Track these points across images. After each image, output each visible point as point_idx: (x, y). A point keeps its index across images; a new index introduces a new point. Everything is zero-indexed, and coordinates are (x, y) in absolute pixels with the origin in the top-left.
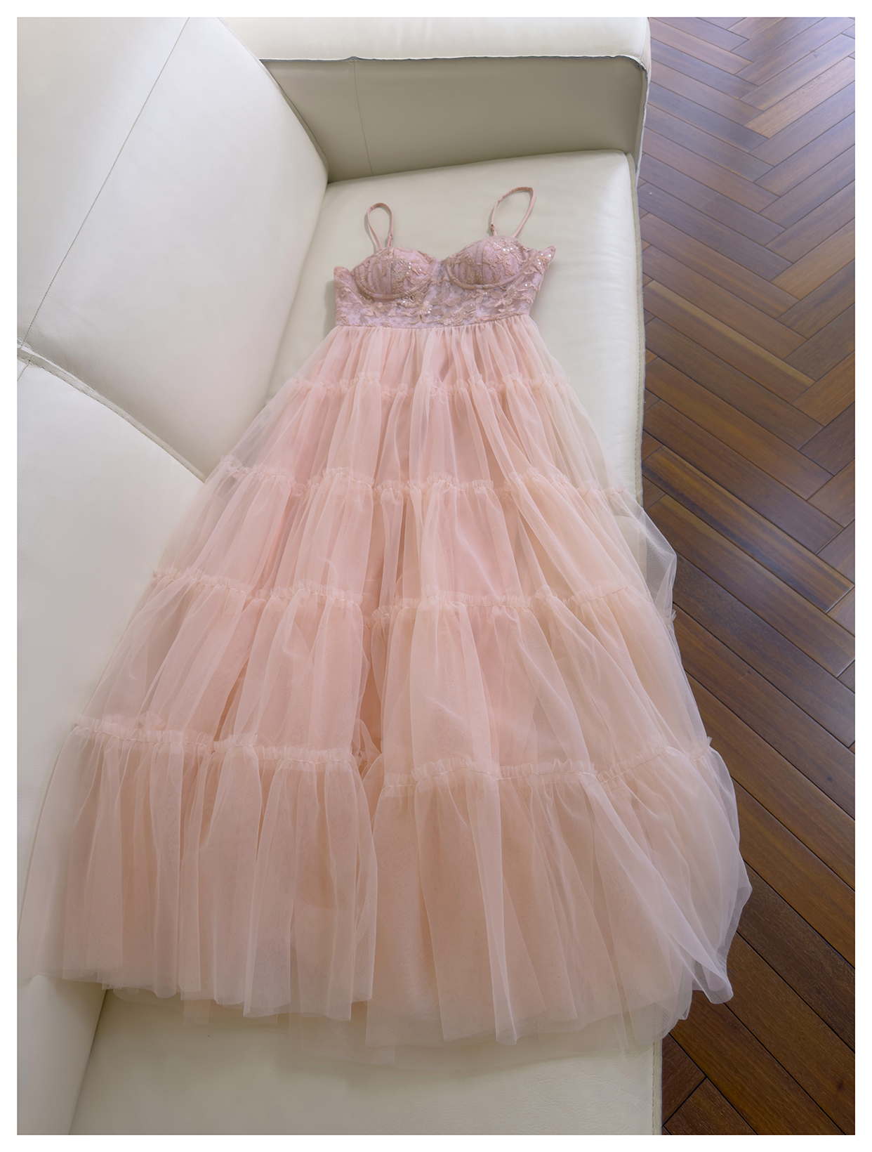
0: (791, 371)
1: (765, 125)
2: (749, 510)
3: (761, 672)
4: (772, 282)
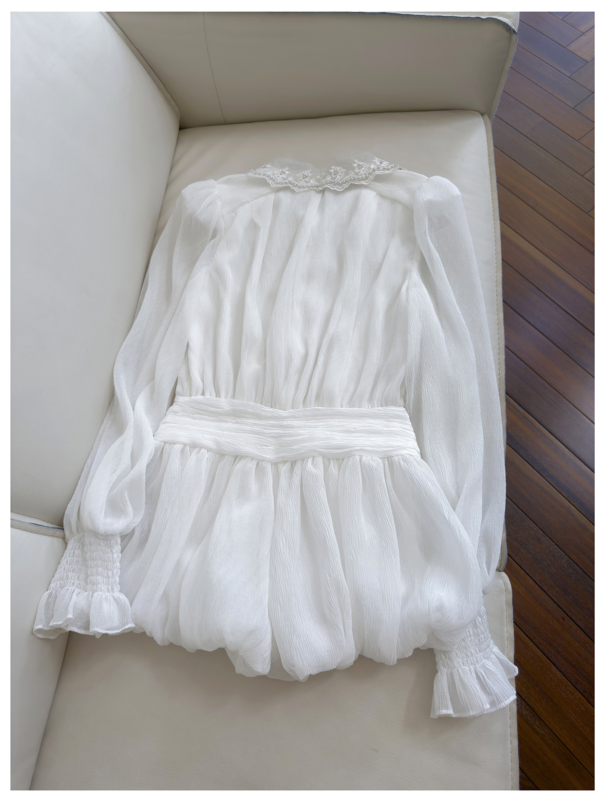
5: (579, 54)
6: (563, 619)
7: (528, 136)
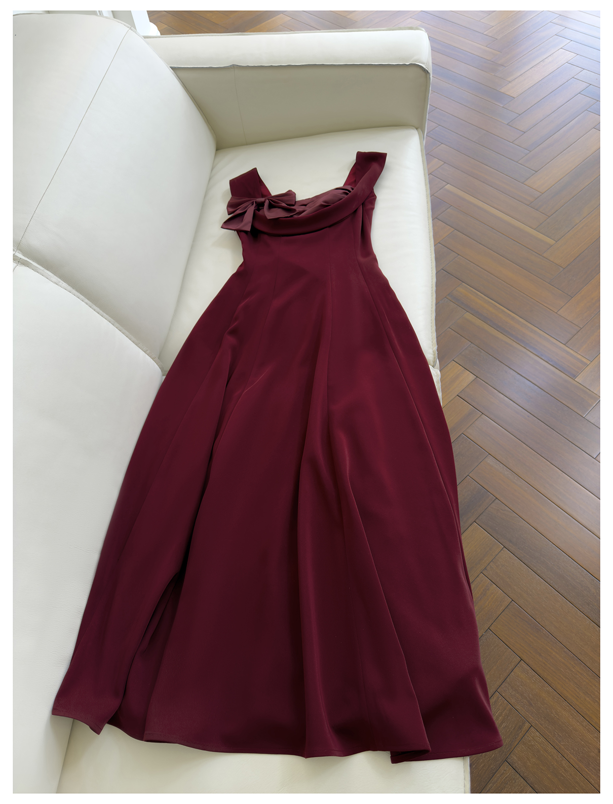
5: (507, 93)
7: (477, 142)
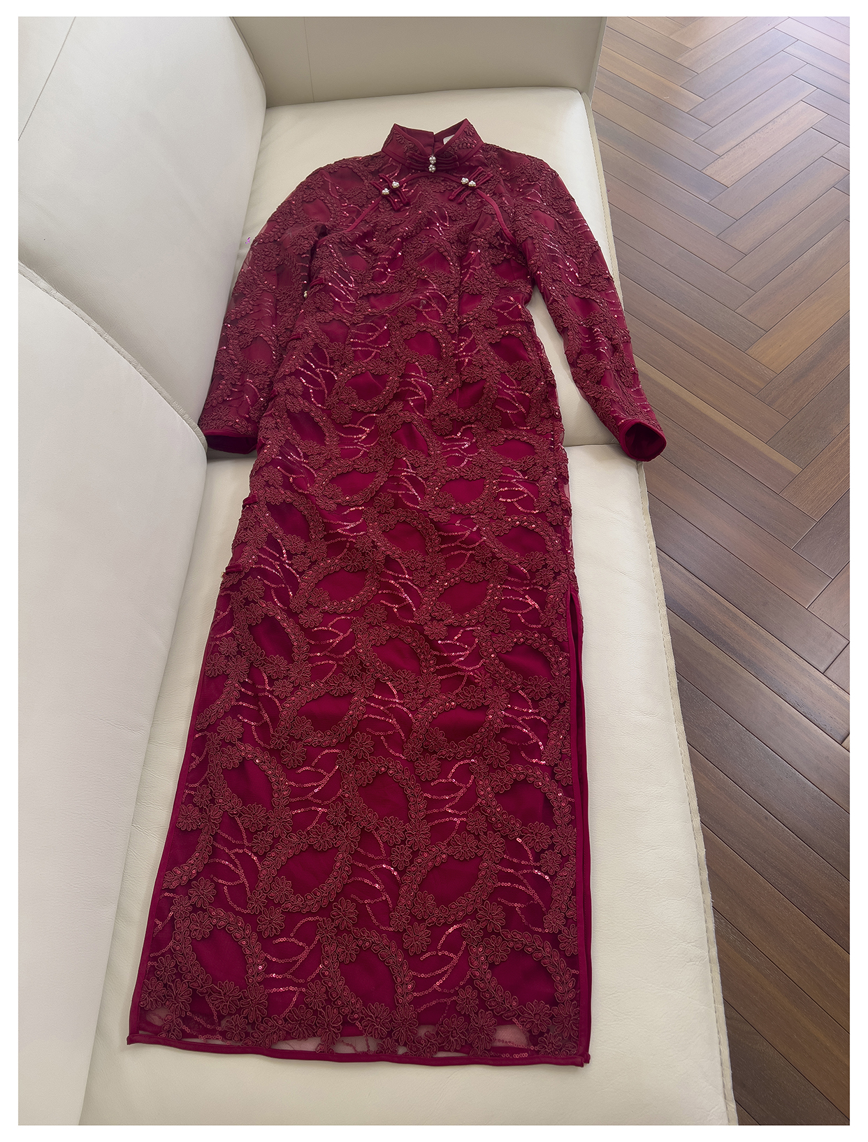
0: (776, 456)
1: (725, 171)
2: (748, 620)
3: (779, 817)
4: (749, 351)
6: (766, 818)
